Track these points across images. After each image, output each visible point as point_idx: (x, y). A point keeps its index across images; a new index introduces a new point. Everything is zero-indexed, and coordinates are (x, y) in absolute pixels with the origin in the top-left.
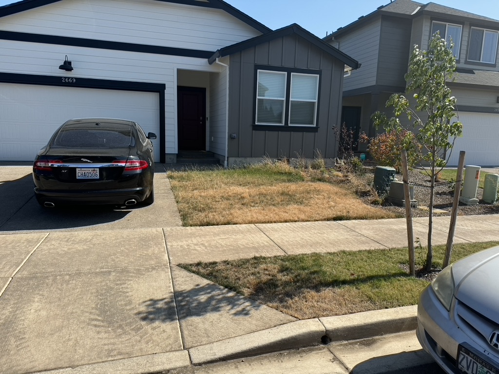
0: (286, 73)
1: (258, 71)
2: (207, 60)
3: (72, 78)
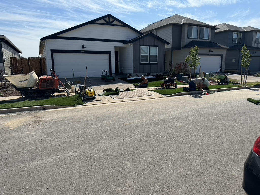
1: (141, 46)
3: (84, 51)
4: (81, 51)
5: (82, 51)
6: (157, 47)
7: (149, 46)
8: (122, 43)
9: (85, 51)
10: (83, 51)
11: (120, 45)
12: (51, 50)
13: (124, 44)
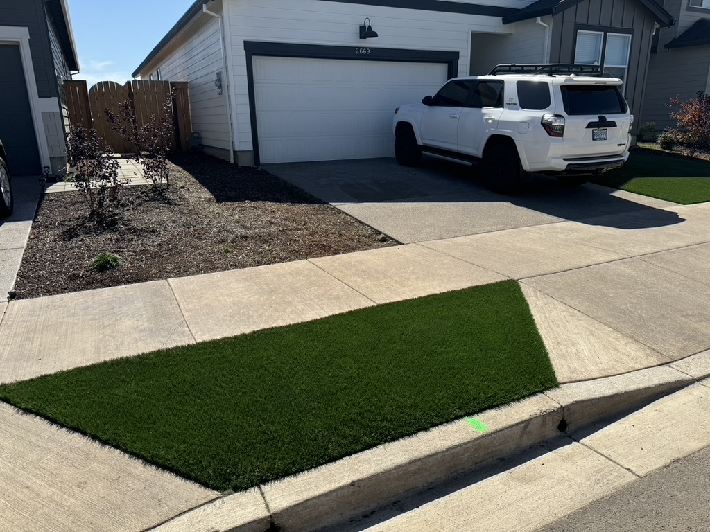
0: (602, 33)
1: (579, 31)
2: (501, 18)
3: (366, 48)
4: (353, 49)
5: (359, 48)
6: (630, 35)
7: (606, 30)
8: (499, 19)
9: (371, 49)
10: (363, 48)
11: (491, 24)
12: (244, 42)
13: (505, 22)
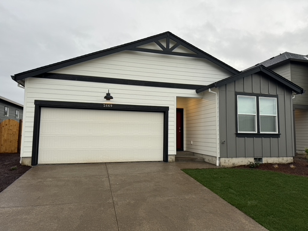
1: (238, 96)
2: (195, 90)
3: (110, 104)
4: (102, 104)
6: (276, 98)
7: (258, 96)
9: (113, 105)
10: (108, 104)
12: (35, 101)
13: (197, 92)
